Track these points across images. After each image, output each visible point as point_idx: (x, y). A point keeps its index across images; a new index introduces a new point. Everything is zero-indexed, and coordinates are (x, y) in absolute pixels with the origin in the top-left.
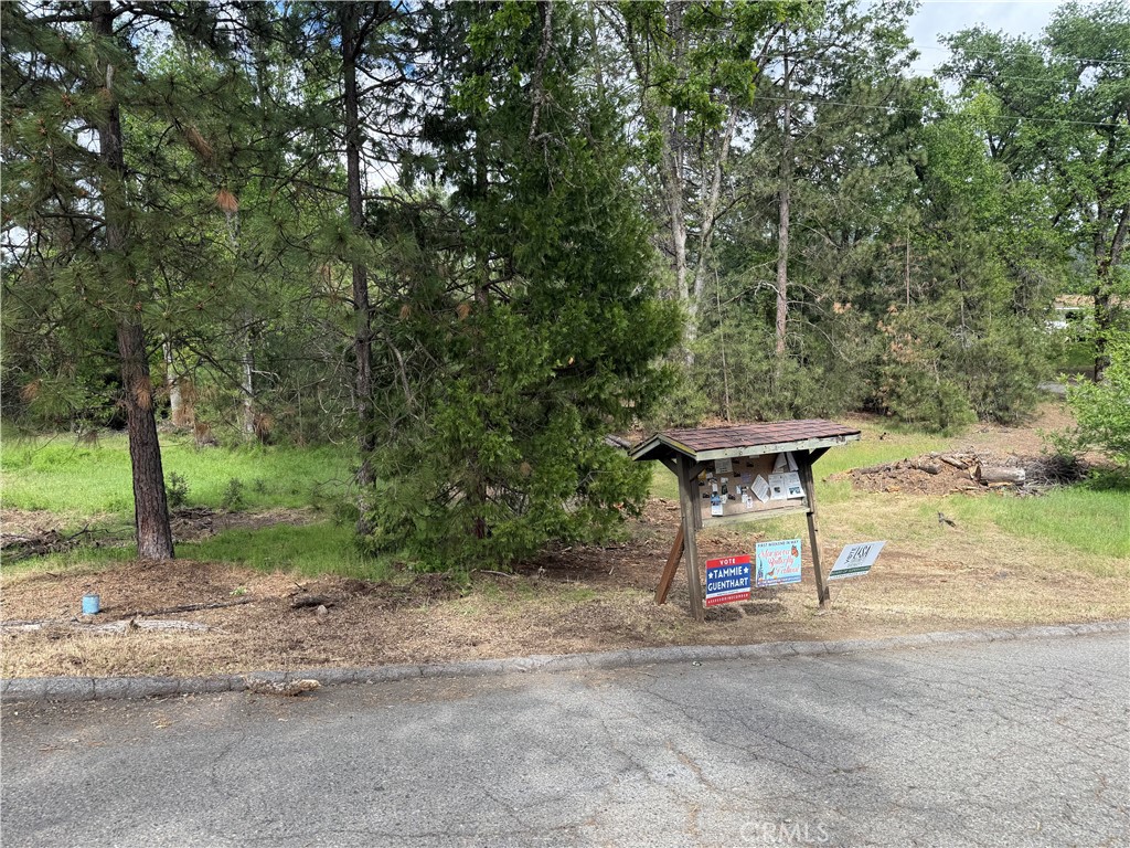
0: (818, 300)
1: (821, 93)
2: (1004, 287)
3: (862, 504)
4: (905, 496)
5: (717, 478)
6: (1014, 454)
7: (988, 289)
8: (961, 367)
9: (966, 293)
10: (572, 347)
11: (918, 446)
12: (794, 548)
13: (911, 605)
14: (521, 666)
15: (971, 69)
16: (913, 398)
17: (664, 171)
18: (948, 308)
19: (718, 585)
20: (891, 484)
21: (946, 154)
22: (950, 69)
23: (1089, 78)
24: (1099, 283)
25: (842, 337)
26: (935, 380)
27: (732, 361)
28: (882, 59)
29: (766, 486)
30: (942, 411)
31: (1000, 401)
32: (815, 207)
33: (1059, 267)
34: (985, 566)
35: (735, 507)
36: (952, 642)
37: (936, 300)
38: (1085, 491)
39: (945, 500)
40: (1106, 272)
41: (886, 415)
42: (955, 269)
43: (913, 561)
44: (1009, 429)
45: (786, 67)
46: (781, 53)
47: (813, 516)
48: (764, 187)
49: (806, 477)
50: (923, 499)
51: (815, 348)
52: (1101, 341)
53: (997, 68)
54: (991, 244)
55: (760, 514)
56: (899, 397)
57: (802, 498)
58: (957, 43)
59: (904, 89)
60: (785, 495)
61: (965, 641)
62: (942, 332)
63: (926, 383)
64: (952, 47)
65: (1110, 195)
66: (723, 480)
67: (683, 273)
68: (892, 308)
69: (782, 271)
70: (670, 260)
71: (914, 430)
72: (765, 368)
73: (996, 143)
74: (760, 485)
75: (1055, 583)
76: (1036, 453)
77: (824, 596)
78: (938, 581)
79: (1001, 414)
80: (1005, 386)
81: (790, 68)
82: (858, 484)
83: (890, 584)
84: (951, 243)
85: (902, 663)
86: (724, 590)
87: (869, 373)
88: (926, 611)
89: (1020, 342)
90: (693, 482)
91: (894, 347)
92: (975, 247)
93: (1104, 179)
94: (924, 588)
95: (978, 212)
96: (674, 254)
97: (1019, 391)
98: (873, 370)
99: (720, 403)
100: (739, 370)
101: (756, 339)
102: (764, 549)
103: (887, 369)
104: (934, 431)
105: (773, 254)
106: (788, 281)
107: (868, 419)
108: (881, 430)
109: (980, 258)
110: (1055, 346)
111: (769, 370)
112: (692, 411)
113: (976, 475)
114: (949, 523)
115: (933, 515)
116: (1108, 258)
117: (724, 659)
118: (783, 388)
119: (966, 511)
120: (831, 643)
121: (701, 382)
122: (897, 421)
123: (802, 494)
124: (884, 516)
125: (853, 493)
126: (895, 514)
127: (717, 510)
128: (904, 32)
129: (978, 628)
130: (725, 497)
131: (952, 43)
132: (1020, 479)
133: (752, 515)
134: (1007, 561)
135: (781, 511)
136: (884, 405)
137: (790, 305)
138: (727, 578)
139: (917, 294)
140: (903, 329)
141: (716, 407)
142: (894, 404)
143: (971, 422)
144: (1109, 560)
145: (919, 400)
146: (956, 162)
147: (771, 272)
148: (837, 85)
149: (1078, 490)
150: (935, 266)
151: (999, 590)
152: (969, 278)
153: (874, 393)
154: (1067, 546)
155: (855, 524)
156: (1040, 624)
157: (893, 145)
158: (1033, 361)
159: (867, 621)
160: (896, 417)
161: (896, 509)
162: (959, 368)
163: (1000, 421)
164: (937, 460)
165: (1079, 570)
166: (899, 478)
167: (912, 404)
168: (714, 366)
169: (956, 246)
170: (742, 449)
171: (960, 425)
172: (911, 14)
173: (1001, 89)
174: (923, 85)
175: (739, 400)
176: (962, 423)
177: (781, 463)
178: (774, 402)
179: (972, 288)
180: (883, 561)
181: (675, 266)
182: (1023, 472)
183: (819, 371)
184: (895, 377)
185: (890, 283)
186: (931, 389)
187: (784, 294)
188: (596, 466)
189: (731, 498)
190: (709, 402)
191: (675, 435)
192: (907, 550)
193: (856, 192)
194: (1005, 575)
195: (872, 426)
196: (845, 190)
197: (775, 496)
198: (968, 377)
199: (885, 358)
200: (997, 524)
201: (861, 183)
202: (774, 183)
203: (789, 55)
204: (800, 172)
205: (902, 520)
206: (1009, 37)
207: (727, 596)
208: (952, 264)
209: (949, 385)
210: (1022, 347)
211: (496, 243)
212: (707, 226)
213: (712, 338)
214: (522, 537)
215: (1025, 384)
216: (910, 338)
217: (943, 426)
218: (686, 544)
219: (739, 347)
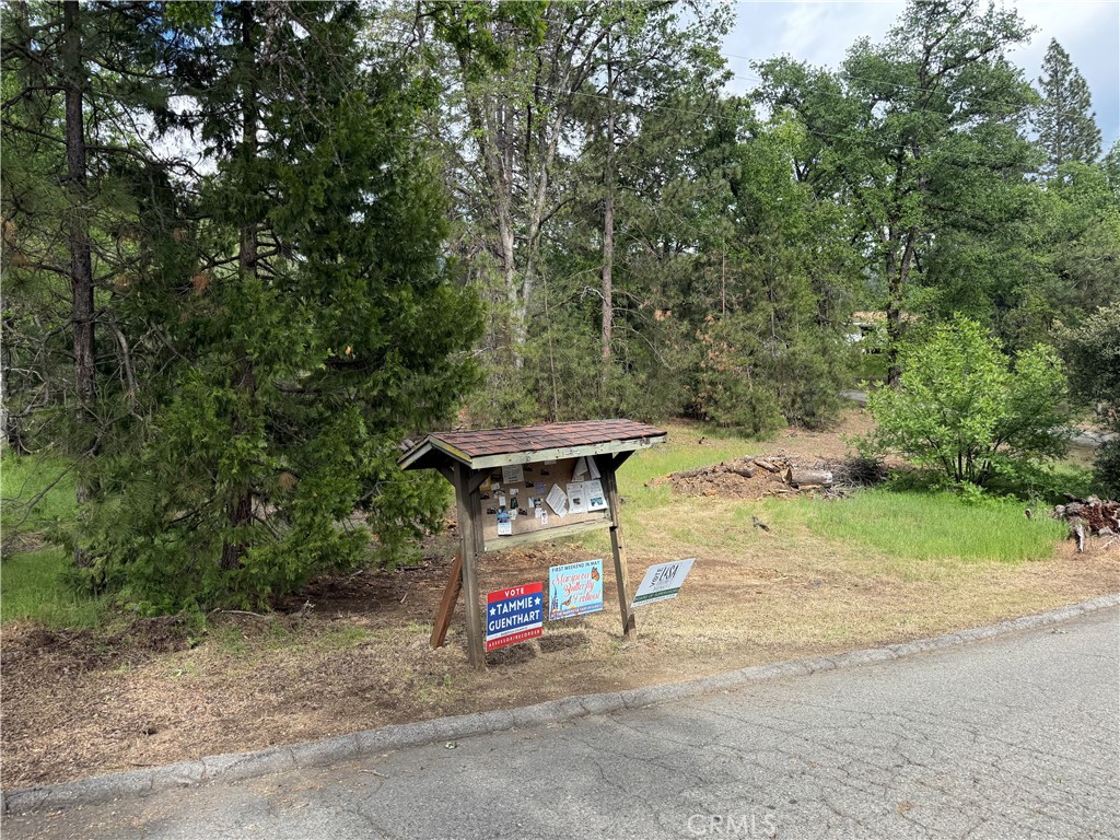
0: (641, 307)
1: (643, 105)
2: (809, 299)
3: (681, 508)
4: (722, 500)
5: (505, 490)
6: (821, 457)
7: (795, 301)
8: (772, 375)
9: (776, 305)
10: (351, 334)
11: (733, 451)
12: (595, 570)
13: (724, 626)
15: (779, 95)
16: (728, 404)
17: (490, 171)
18: (760, 318)
19: (502, 623)
20: (708, 487)
21: (758, 171)
22: (761, 94)
23: (880, 110)
24: (890, 298)
25: (662, 343)
26: (749, 387)
27: (559, 366)
28: (701, 76)
29: (564, 497)
30: (755, 416)
31: (807, 407)
32: (637, 217)
33: (857, 282)
34: (799, 574)
35: (527, 523)
36: (769, 679)
37: (749, 311)
38: (885, 492)
39: (758, 504)
40: (897, 290)
41: (704, 420)
42: (766, 282)
43: (728, 570)
44: (816, 434)
45: (610, 76)
46: (604, 62)
47: (617, 530)
48: (589, 192)
49: (609, 485)
50: (738, 503)
51: (639, 355)
52: (894, 352)
53: (802, 96)
54: (798, 259)
55: (556, 531)
56: (716, 402)
57: (604, 510)
58: (768, 70)
59: (719, 104)
60: (585, 507)
61: (783, 676)
62: (754, 340)
63: (740, 389)
64: (763, 74)
65: (899, 218)
66: (513, 492)
67: (511, 274)
68: (709, 317)
69: (607, 278)
70: (499, 262)
71: (730, 435)
72: (592, 373)
73: (801, 168)
74: (556, 496)
75: (867, 590)
76: (841, 456)
77: (629, 624)
78: (753, 592)
79: (808, 419)
80: (812, 393)
81: (614, 77)
82: (677, 488)
83: (705, 598)
84: (762, 257)
86: (510, 627)
87: (689, 380)
88: (742, 634)
89: (824, 351)
90: (474, 496)
91: (711, 355)
92: (784, 261)
93: (894, 204)
94: (739, 601)
95: (786, 228)
96: (503, 257)
97: (824, 397)
98: (692, 376)
99: (549, 408)
100: (567, 375)
101: (583, 344)
102: (560, 573)
103: (704, 376)
104: (748, 436)
105: (599, 261)
106: (612, 288)
107: (688, 424)
108: (701, 436)
109: (788, 272)
110: (855, 356)
111: (595, 376)
113: (787, 478)
114: (763, 527)
115: (748, 519)
116: (898, 276)
117: (489, 732)
118: (610, 393)
119: (779, 515)
120: (629, 694)
121: (529, 386)
122: (714, 426)
123: (605, 505)
124: (701, 521)
125: (673, 498)
126: (711, 519)
127: (505, 529)
128: (719, 52)
129: (796, 656)
130: (515, 512)
131: (763, 70)
132: (828, 481)
133: (546, 532)
134: (820, 567)
135: (580, 526)
136: (703, 410)
137: (615, 311)
138: (513, 612)
139: (732, 305)
140: (719, 338)
141: (544, 412)
142: (711, 410)
143: (782, 427)
144: (913, 562)
145: (734, 406)
146: (766, 180)
147: (596, 279)
148: (659, 98)
149: (880, 492)
150: (748, 279)
151: (815, 603)
152: (778, 290)
153: (693, 399)
154: (874, 549)
155: (673, 530)
156: (860, 645)
157: (709, 159)
158: (836, 369)
159: (678, 654)
160: (713, 422)
161: (712, 514)
162: (771, 376)
163: (808, 426)
164: (751, 463)
165: (888, 574)
166: (716, 482)
167: (728, 410)
168: (542, 370)
169: (767, 260)
170: (530, 454)
171: (771, 429)
172: (725, 33)
173: (805, 116)
174: (736, 103)
175: (568, 405)
176: (773, 428)
177: (581, 470)
178: (601, 407)
179: (781, 300)
180: (699, 571)
181: (502, 268)
182: (830, 475)
183: (643, 377)
184: (713, 383)
185: (708, 293)
186: (745, 395)
187: (609, 300)
188: (382, 476)
189: (522, 513)
190: (537, 406)
191: (449, 438)
192: (721, 558)
193: (675, 203)
194: (818, 583)
195: (692, 431)
196: (665, 200)
197: (574, 509)
198: (778, 385)
199: (703, 365)
200: (808, 527)
201: (681, 194)
202: (598, 189)
203: (613, 64)
204: (623, 181)
205: (718, 525)
206: (812, 68)
207: (513, 635)
208: (764, 277)
209: (762, 392)
210: (826, 357)
211: (250, 205)
212: (534, 229)
213: (540, 341)
214: (281, 567)
215: (829, 391)
216: (725, 346)
217: (756, 431)
218: (464, 573)
219: (567, 352)
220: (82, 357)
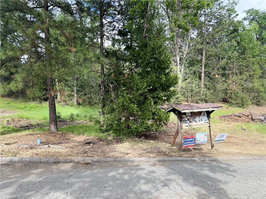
0: (212, 74)
1: (214, 24)
2: (259, 72)
3: (222, 124)
4: (233, 123)
5: (187, 117)
6: (261, 113)
7: (255, 72)
8: (248, 91)
9: (249, 73)
10: (152, 84)
11: (236, 110)
12: (205, 134)
13: (234, 150)
14: (138, 160)
15: (251, 18)
16: (235, 99)
17: (174, 43)
18: (245, 77)
19: (186, 143)
20: (229, 120)
21: (245, 39)
22: (246, 18)
25: (218, 83)
26: (241, 94)
27: (190, 88)
28: (229, 16)
29: (199, 119)
30: (243, 102)
31: (258, 100)
32: (211, 52)
34: (253, 141)
35: (191, 124)
36: (245, 159)
37: (242, 75)
39: (243, 124)
41: (228, 102)
42: (247, 67)
43: (235, 139)
44: (260, 107)
45: (205, 18)
46: (204, 15)
47: (210, 127)
48: (199, 47)
49: (209, 117)
50: (237, 123)
51: (211, 86)
53: (258, 18)
54: (256, 61)
55: (197, 126)
56: (232, 98)
58: (248, 12)
59: (234, 23)
60: (203, 121)
61: (248, 159)
62: (243, 82)
63: (238, 95)
64: (246, 13)
67: (179, 67)
68: (230, 76)
69: (203, 67)
70: (175, 64)
71: (235, 107)
73: (258, 36)
74: (197, 119)
77: (212, 146)
78: (241, 144)
79: (258, 103)
80: (259, 96)
81: (206, 18)
82: (221, 119)
83: (229, 144)
84: (246, 61)
85: (232, 164)
86: (188, 144)
87: (224, 92)
88: (238, 151)
89: (263, 85)
90: (181, 118)
91: (231, 86)
92: (252, 62)
94: (238, 145)
95: (253, 53)
96: (177, 62)
97: (262, 97)
98: (225, 91)
99: (187, 99)
100: (192, 91)
101: (196, 83)
102: (198, 134)
103: (229, 91)
104: (240, 107)
105: (201, 63)
106: (204, 69)
107: (224, 103)
108: (227, 106)
109: (253, 65)
111: (199, 91)
112: (180, 100)
113: (251, 118)
114: (244, 130)
115: (240, 128)
117: (188, 161)
118: (203, 95)
119: (249, 127)
120: (214, 158)
121: (182, 93)
122: (231, 104)
123: (208, 121)
124: (228, 127)
125: (220, 121)
127: (187, 125)
128: (235, 9)
129: (251, 156)
130: (189, 121)
131: (247, 12)
132: (262, 119)
133: (195, 126)
134: (259, 140)
135: (202, 125)
136: (228, 100)
137: (205, 75)
138: (189, 141)
139: (237, 73)
140: (233, 82)
141: (186, 99)
142: (230, 100)
143: (250, 105)
145: (237, 99)
146: (247, 41)
147: (200, 67)
148: (218, 22)
150: (241, 66)
151: (257, 147)
152: (250, 69)
153: (225, 97)
155: (220, 129)
157: (231, 37)
159: (223, 153)
161: (231, 126)
163: (257, 105)
164: (241, 114)
166: (232, 118)
167: (235, 100)
168: (186, 90)
169: (247, 61)
170: (193, 110)
171: (247, 105)
172: (237, 5)
173: (259, 23)
174: (239, 22)
175: (192, 98)
177: (203, 114)
178: (200, 99)
179: (251, 72)
180: (227, 139)
182: (263, 118)
183: (212, 91)
184: (231, 93)
185: (230, 70)
186: (240, 96)
187: (203, 72)
188: (156, 113)
189: (190, 122)
190: (184, 98)
191: (176, 106)
192: (233, 136)
193: (222, 48)
194: (258, 143)
195: (225, 105)
196: (219, 47)
197: (201, 122)
198: (249, 94)
199: (228, 89)
200: (256, 130)
201: (223, 46)
202: (201, 46)
203: (206, 15)
204: (208, 43)
205: (232, 129)
206: (261, 11)
207: (188, 146)
208: (246, 66)
209: (244, 95)
210: (263, 87)
211: (134, 60)
212: (185, 56)
213: (185, 83)
214: (138, 129)
215: (264, 96)
216: (235, 84)
217: (243, 106)
218: (179, 132)
219: (192, 85)
220: (102, 88)
